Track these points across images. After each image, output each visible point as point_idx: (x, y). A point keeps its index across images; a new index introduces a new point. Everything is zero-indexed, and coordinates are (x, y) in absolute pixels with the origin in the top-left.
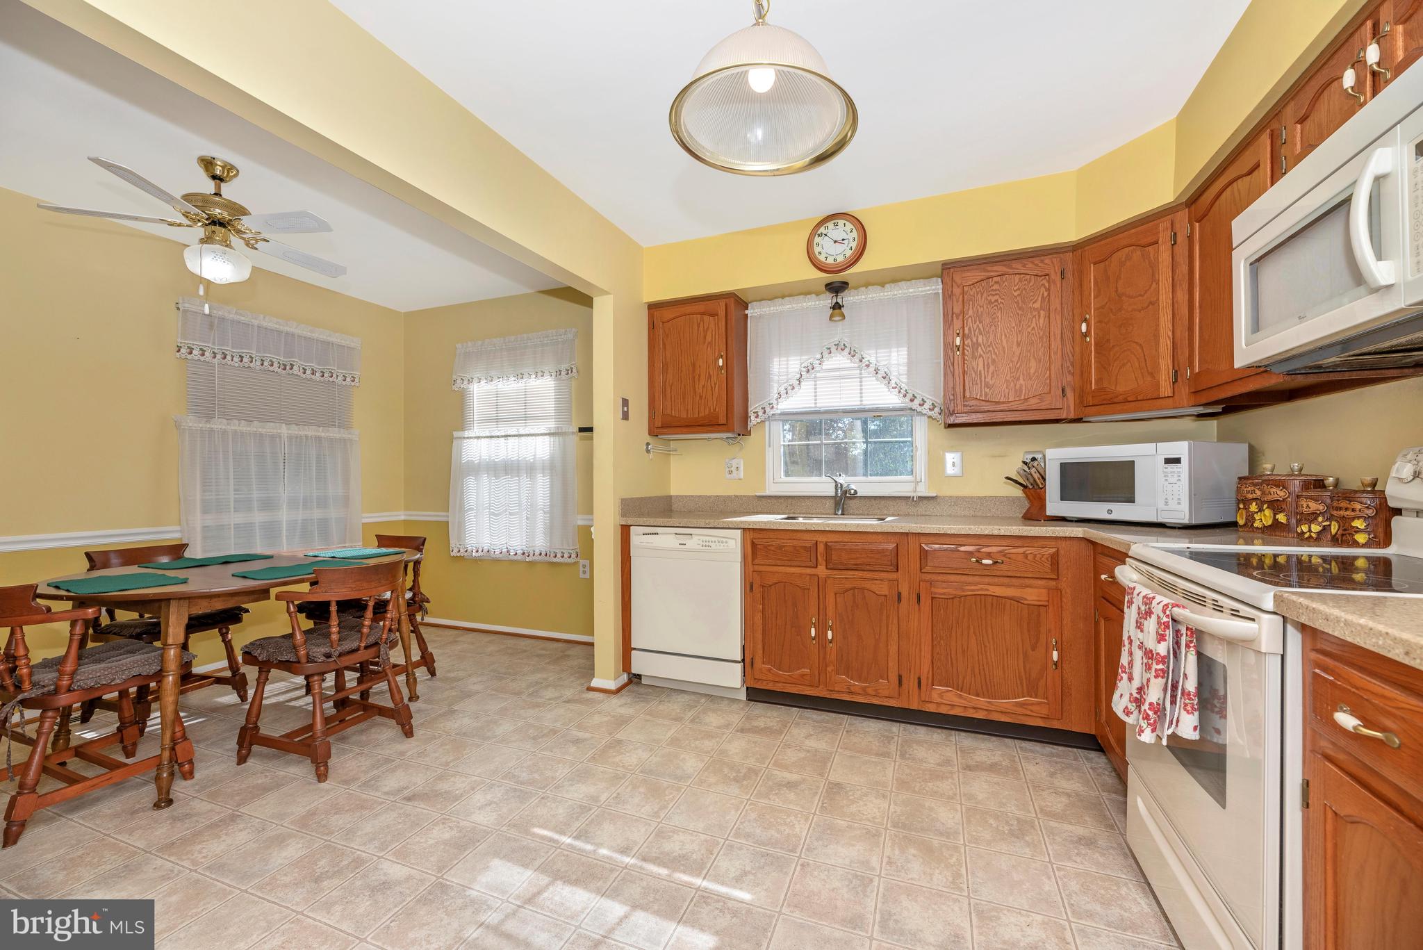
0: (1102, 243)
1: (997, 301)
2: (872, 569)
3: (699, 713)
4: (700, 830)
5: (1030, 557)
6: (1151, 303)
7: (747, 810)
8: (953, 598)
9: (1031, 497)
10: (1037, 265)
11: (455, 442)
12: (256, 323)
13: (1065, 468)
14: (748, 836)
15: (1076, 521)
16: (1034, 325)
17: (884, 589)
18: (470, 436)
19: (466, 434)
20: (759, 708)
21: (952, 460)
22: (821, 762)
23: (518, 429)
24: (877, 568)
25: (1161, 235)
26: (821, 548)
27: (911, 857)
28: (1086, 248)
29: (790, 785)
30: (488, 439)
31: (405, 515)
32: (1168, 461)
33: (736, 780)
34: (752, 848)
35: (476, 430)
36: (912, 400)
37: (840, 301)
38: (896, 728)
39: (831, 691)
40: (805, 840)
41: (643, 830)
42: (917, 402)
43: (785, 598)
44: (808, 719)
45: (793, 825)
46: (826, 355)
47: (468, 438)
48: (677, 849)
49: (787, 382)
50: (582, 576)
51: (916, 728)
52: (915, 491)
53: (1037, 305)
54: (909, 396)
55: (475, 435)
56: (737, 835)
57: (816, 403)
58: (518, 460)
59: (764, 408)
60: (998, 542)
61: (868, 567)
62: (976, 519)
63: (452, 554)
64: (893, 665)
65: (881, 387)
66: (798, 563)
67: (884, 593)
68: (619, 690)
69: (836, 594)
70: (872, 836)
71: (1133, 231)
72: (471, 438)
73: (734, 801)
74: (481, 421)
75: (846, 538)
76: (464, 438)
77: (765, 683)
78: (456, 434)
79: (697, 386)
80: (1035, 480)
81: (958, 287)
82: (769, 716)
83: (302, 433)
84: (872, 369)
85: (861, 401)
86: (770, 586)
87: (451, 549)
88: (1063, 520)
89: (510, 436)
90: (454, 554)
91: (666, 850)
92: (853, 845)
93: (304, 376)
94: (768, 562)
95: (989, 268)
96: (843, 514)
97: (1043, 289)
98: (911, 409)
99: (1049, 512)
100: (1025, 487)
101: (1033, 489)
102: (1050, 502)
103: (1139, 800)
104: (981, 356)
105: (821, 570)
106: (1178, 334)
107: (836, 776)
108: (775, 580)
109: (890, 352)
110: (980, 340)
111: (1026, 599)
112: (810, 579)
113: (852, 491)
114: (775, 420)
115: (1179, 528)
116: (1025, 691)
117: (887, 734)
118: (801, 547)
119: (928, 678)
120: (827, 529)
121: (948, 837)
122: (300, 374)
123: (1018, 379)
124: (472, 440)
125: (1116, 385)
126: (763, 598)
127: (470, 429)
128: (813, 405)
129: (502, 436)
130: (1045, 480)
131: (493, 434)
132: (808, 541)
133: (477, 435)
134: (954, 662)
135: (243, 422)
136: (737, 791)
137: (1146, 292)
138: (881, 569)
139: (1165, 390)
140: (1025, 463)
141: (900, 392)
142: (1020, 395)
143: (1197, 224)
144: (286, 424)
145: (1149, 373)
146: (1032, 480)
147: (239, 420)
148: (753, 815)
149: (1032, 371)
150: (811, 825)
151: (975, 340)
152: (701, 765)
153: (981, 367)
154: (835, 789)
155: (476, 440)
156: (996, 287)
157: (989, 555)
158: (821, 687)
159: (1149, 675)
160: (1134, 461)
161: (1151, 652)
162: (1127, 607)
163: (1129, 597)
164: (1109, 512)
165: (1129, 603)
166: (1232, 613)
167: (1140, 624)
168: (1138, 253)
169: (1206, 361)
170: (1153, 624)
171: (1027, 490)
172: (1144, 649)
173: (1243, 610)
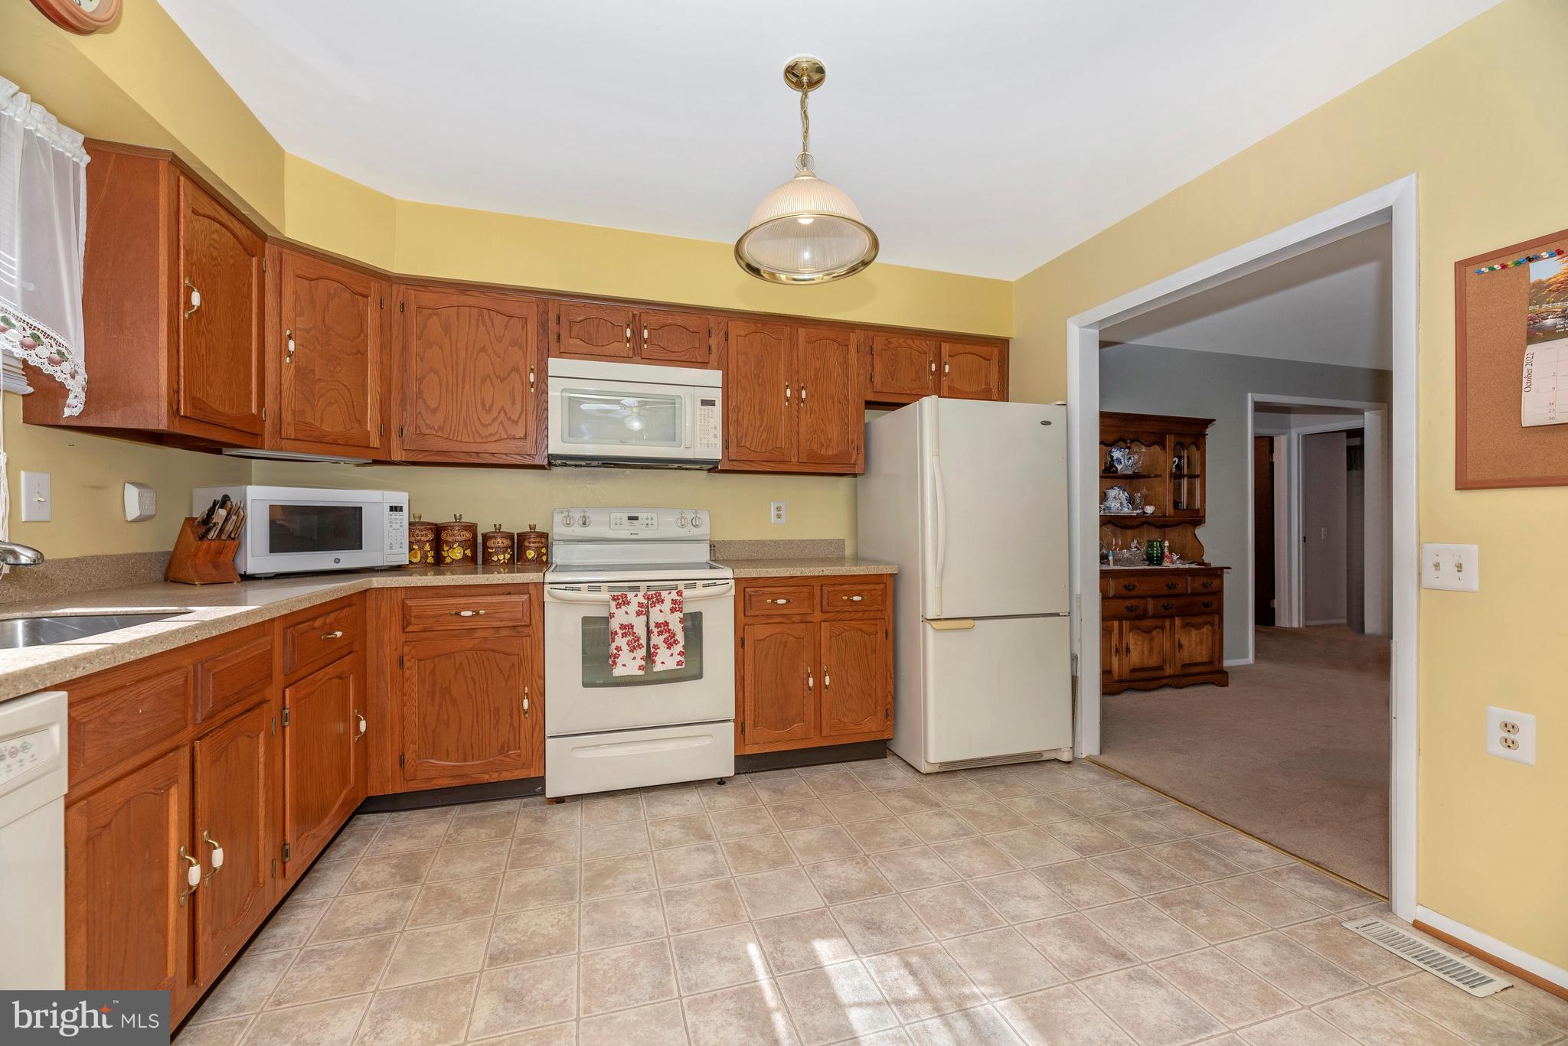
1: (216, 259)
6: (360, 352)
13: (276, 512)
16: (243, 316)
22: (417, 995)
32: (392, 509)
53: (244, 290)
71: (342, 269)
81: (189, 207)
92: (621, 914)
99: (247, 570)
102: (247, 555)
110: (204, 309)
123: (232, 384)
125: (322, 421)
137: (356, 339)
139: (375, 441)
142: (233, 408)
145: (357, 420)
149: (242, 377)
153: (203, 351)
156: (215, 236)
159: (666, 635)
160: (361, 508)
161: (666, 622)
162: (617, 608)
163: (620, 601)
164: (337, 561)
165: (618, 606)
166: (705, 586)
167: (644, 611)
168: (347, 295)
169: (432, 428)
170: (667, 606)
171: (205, 544)
172: (652, 626)
173: (718, 582)
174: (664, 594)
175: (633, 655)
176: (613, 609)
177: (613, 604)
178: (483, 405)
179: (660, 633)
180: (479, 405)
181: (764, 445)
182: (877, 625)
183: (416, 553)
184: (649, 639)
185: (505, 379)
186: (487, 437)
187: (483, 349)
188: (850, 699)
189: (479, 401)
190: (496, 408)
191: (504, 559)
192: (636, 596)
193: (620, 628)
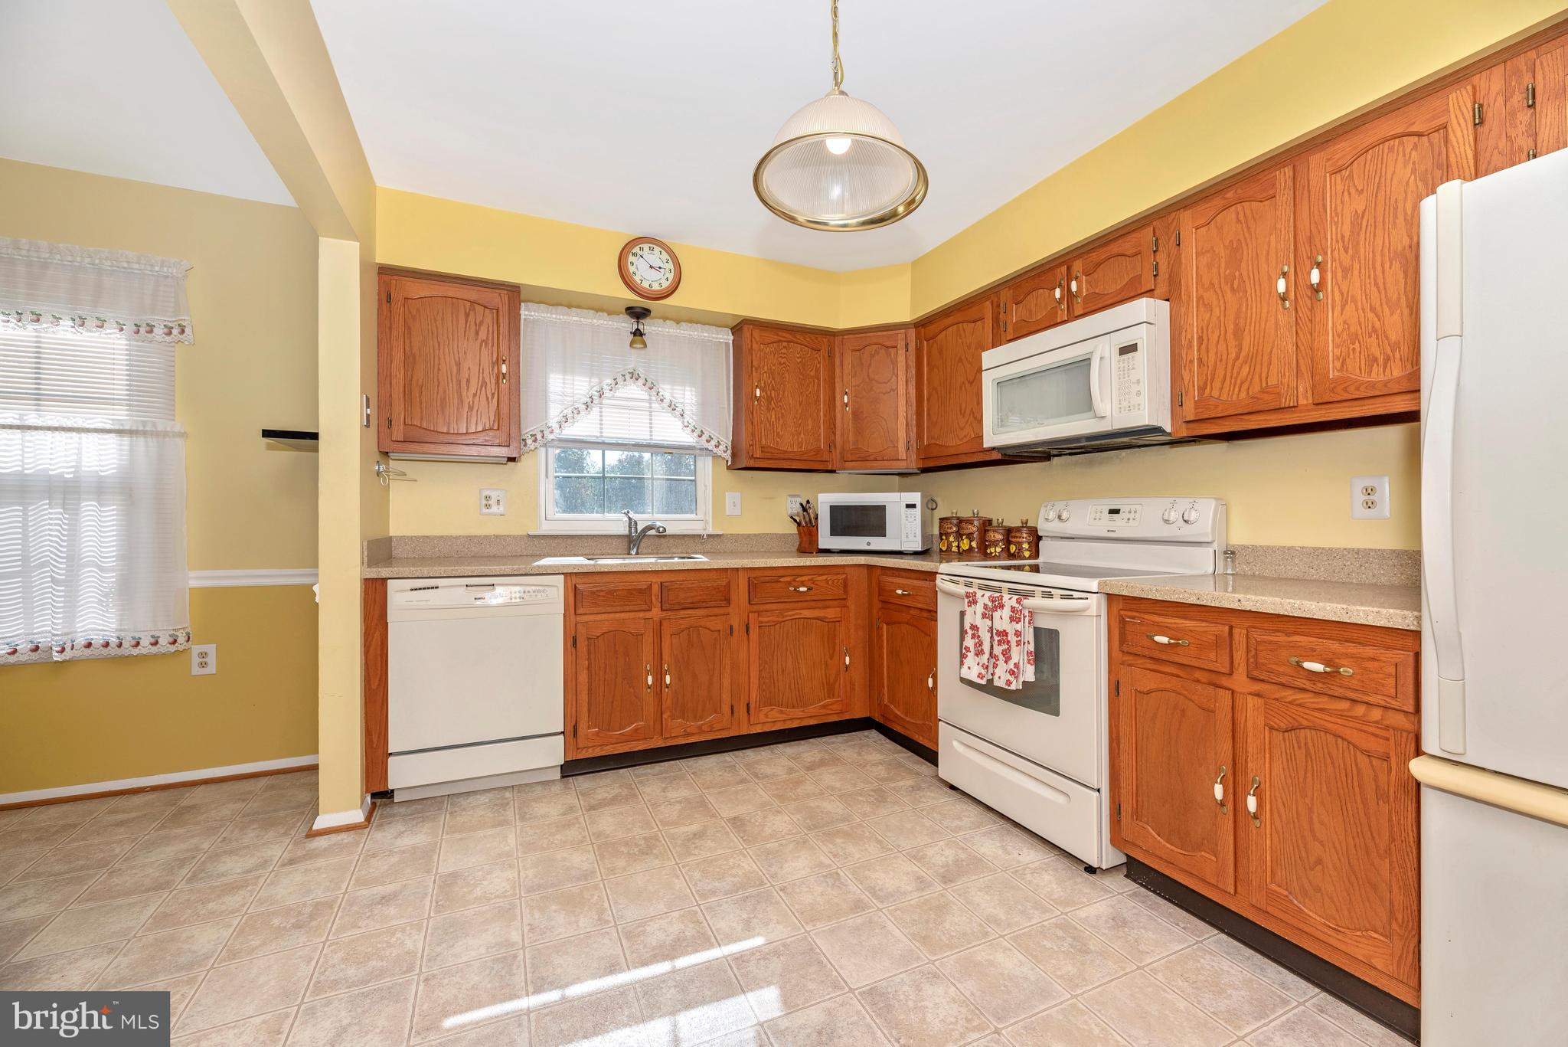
0: (857, 336)
2: (708, 605)
3: (520, 808)
4: (665, 910)
5: (830, 582)
6: (892, 390)
7: (687, 873)
8: (775, 625)
9: (803, 535)
10: (812, 340)
13: (834, 510)
14: (713, 892)
15: (838, 552)
16: (810, 389)
17: (718, 624)
20: (584, 782)
21: (733, 499)
22: (701, 805)
24: (713, 604)
25: (899, 342)
26: (656, 589)
27: (843, 845)
28: (846, 337)
29: (699, 835)
32: (908, 506)
33: (642, 853)
34: (729, 899)
36: (708, 441)
37: (641, 327)
38: (728, 757)
39: (667, 738)
40: (761, 871)
41: (606, 941)
42: (713, 443)
43: (615, 648)
44: (645, 775)
45: (739, 865)
46: (620, 380)
48: (664, 937)
49: (573, 405)
50: (196, 670)
51: (744, 753)
52: (705, 529)
53: (813, 374)
54: (705, 437)
56: (703, 896)
57: (601, 433)
59: (542, 431)
60: (806, 571)
61: (704, 605)
62: (752, 553)
64: (726, 697)
65: (678, 424)
66: (631, 608)
67: (718, 628)
68: (369, 818)
69: (671, 635)
70: (803, 843)
71: (879, 333)
73: (664, 872)
75: (681, 577)
77: (590, 750)
79: (464, 393)
80: (810, 520)
81: (757, 343)
82: (606, 785)
84: (666, 404)
85: (651, 435)
86: (598, 637)
88: (827, 552)
91: (654, 944)
92: (799, 857)
94: (595, 610)
95: (780, 334)
96: (637, 554)
97: (816, 362)
98: (707, 449)
99: (821, 546)
100: (799, 524)
101: (806, 527)
102: (821, 537)
103: (955, 744)
104: (773, 408)
105: (656, 613)
106: (909, 416)
107: (727, 812)
108: (605, 629)
109: (685, 391)
110: (773, 395)
111: (826, 618)
112: (645, 623)
113: (661, 529)
114: (553, 447)
115: (911, 554)
116: (826, 695)
117: (726, 765)
118: (635, 589)
119: (756, 702)
120: (665, 569)
121: (848, 821)
123: (800, 434)
125: (868, 446)
126: (589, 653)
128: (599, 434)
130: (817, 519)
132: (642, 582)
134: (776, 681)
136: (657, 862)
137: (889, 381)
138: (716, 605)
139: (902, 454)
140: (801, 505)
141: (693, 431)
142: (801, 447)
143: (925, 342)
145: (890, 441)
146: (808, 520)
148: (697, 875)
149: (810, 427)
150: (751, 858)
151: (769, 393)
152: (591, 856)
153: (773, 419)
154: (737, 822)
156: (785, 351)
157: (803, 584)
158: (655, 737)
159: (1005, 647)
160: (885, 506)
161: (1005, 631)
162: (968, 606)
163: (971, 599)
164: (869, 544)
165: (970, 604)
166: (1063, 597)
167: (987, 615)
168: (883, 351)
169: (934, 438)
170: (1006, 612)
171: (801, 528)
172: (995, 631)
173: (1076, 595)
174: (1006, 597)
175: (977, 660)
176: (966, 608)
177: (966, 600)
178: (961, 411)
179: (1000, 643)
180: (959, 413)
181: (1245, 387)
182: (1388, 739)
183: (944, 543)
184: (992, 646)
185: (973, 382)
186: (963, 438)
187: (960, 360)
188: (1319, 868)
189: (958, 409)
190: (968, 411)
191: (995, 551)
192: (983, 596)
193: (971, 628)
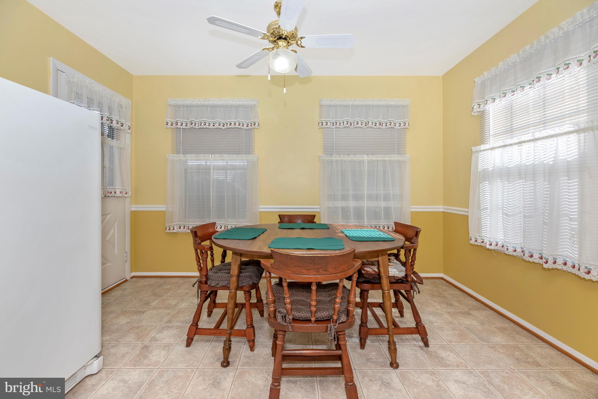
11: (474, 156)
12: (350, 103)
18: (485, 148)
19: (483, 147)
23: (533, 134)
30: (501, 149)
31: (443, 208)
35: (492, 142)
47: (483, 150)
55: (489, 147)
58: (534, 165)
63: (471, 242)
72: (486, 150)
74: (497, 135)
76: (481, 151)
78: (474, 149)
83: (375, 159)
87: (470, 238)
89: (524, 142)
90: (473, 242)
93: (375, 127)
122: (373, 126)
124: (486, 152)
127: (487, 143)
129: (516, 144)
131: (506, 143)
133: (491, 146)
135: (346, 155)
144: (366, 155)
147: (344, 155)
155: (490, 151)
